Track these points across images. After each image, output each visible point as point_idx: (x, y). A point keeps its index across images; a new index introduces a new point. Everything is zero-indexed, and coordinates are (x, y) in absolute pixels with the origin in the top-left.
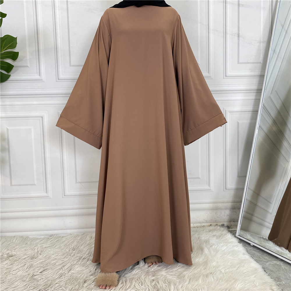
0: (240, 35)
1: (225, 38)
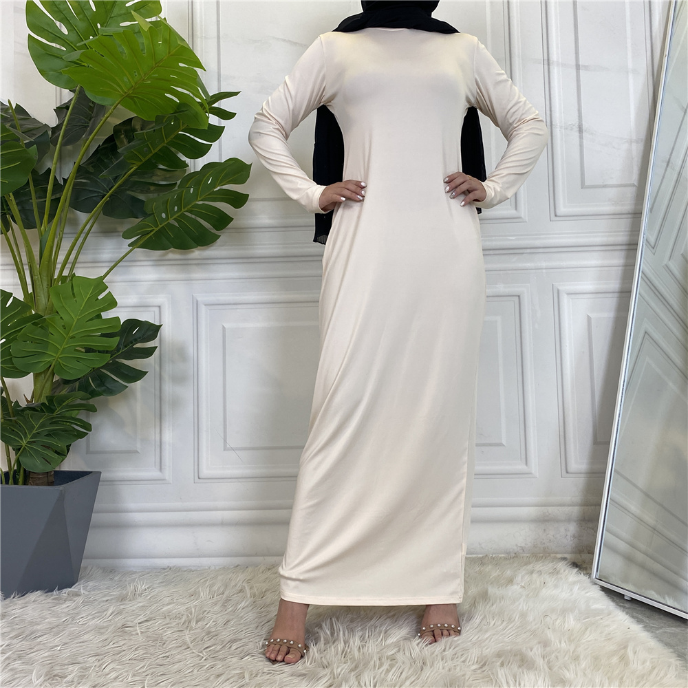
0: (584, 128)
1: (552, 136)
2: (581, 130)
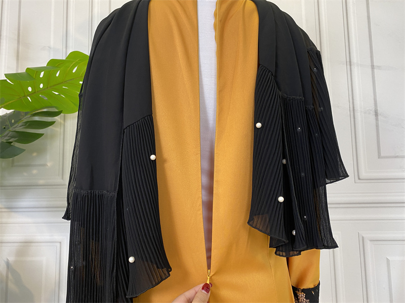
0: (379, 112)
1: (354, 118)
2: (376, 114)
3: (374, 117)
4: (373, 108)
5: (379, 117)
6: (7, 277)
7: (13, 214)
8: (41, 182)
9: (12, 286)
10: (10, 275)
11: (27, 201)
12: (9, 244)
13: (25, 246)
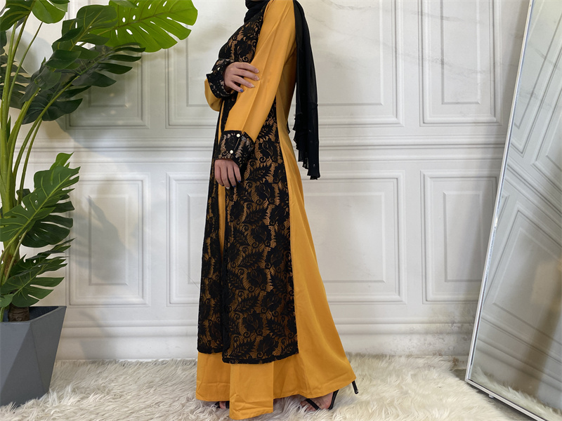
0: (446, 60)
1: (422, 66)
2: (442, 63)
3: (440, 66)
4: (440, 57)
5: (445, 66)
6: (90, 213)
7: (92, 153)
8: (120, 122)
9: (95, 222)
10: (93, 212)
11: (106, 141)
12: (90, 183)
13: (107, 184)
